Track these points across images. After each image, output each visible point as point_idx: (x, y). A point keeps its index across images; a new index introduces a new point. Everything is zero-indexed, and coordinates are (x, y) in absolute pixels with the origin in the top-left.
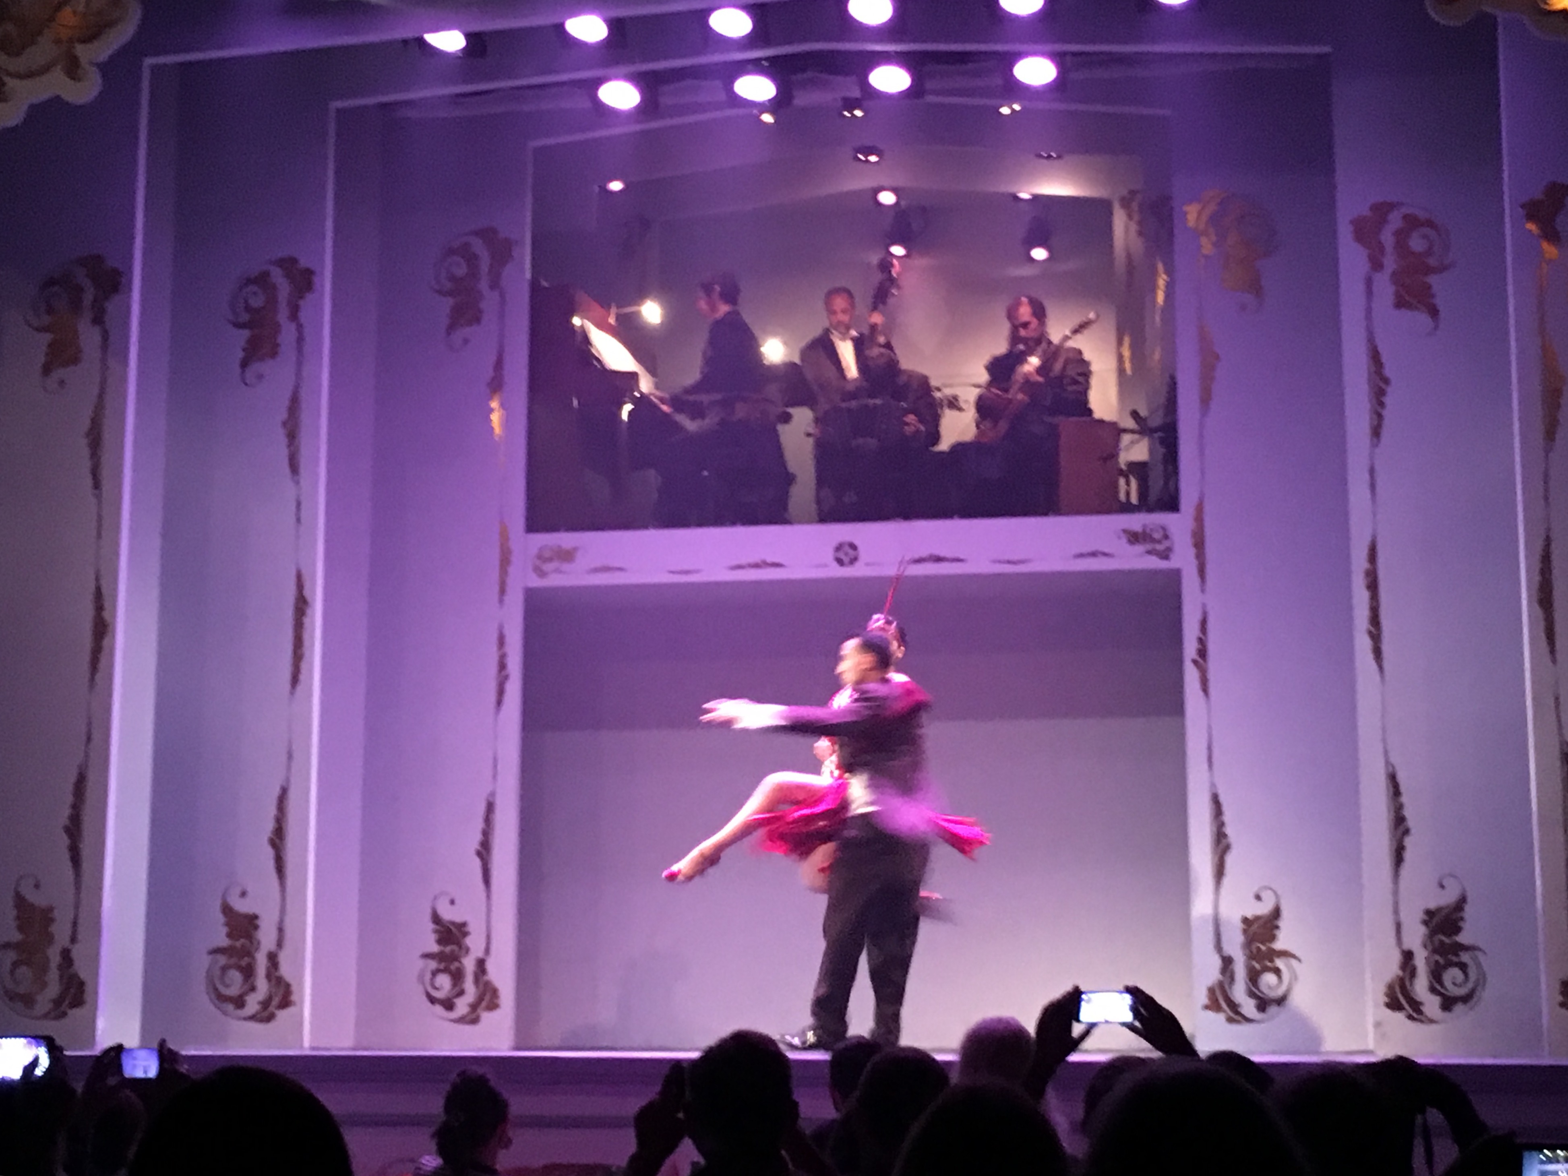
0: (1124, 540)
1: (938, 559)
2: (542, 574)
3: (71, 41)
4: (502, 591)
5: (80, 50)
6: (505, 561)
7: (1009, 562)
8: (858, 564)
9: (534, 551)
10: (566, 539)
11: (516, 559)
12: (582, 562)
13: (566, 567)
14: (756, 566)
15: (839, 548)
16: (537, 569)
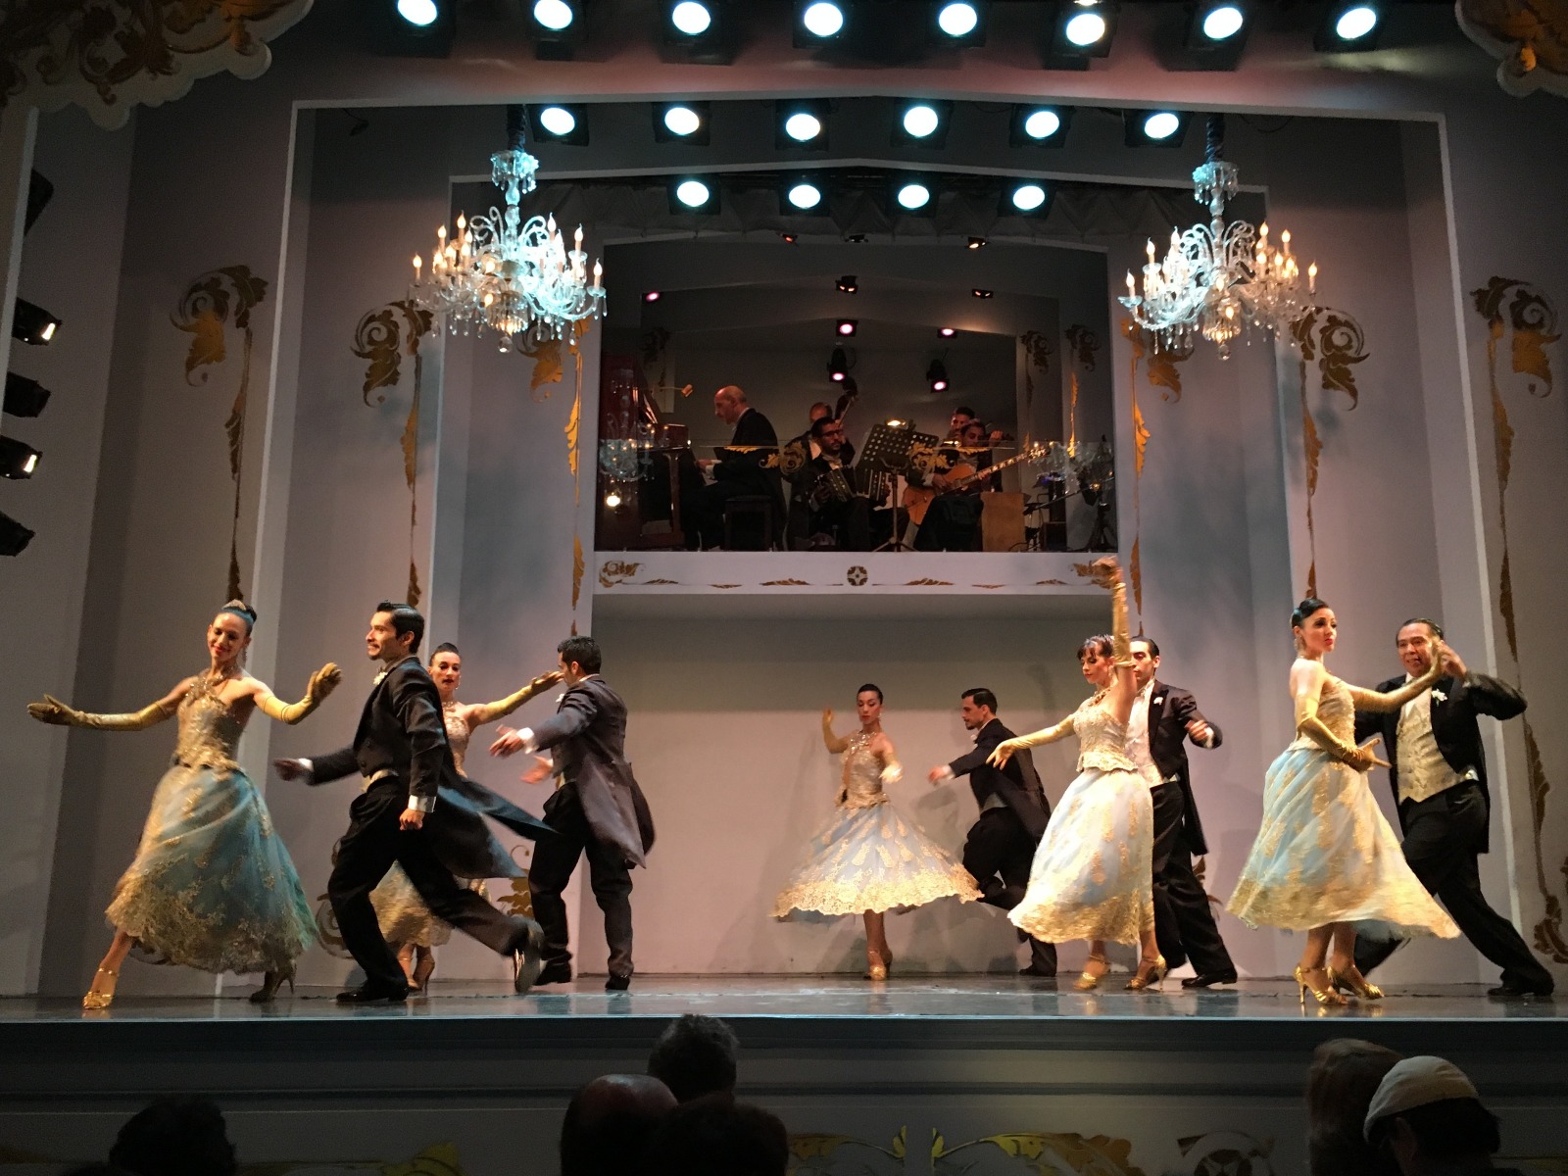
0: (1075, 573)
1: (931, 583)
2: (608, 584)
3: (242, 17)
4: (575, 597)
5: (251, 27)
6: (578, 573)
7: (988, 587)
8: (866, 584)
9: (601, 565)
10: (628, 557)
11: (587, 570)
12: (640, 576)
13: (628, 579)
14: (785, 583)
15: (852, 571)
16: (603, 580)
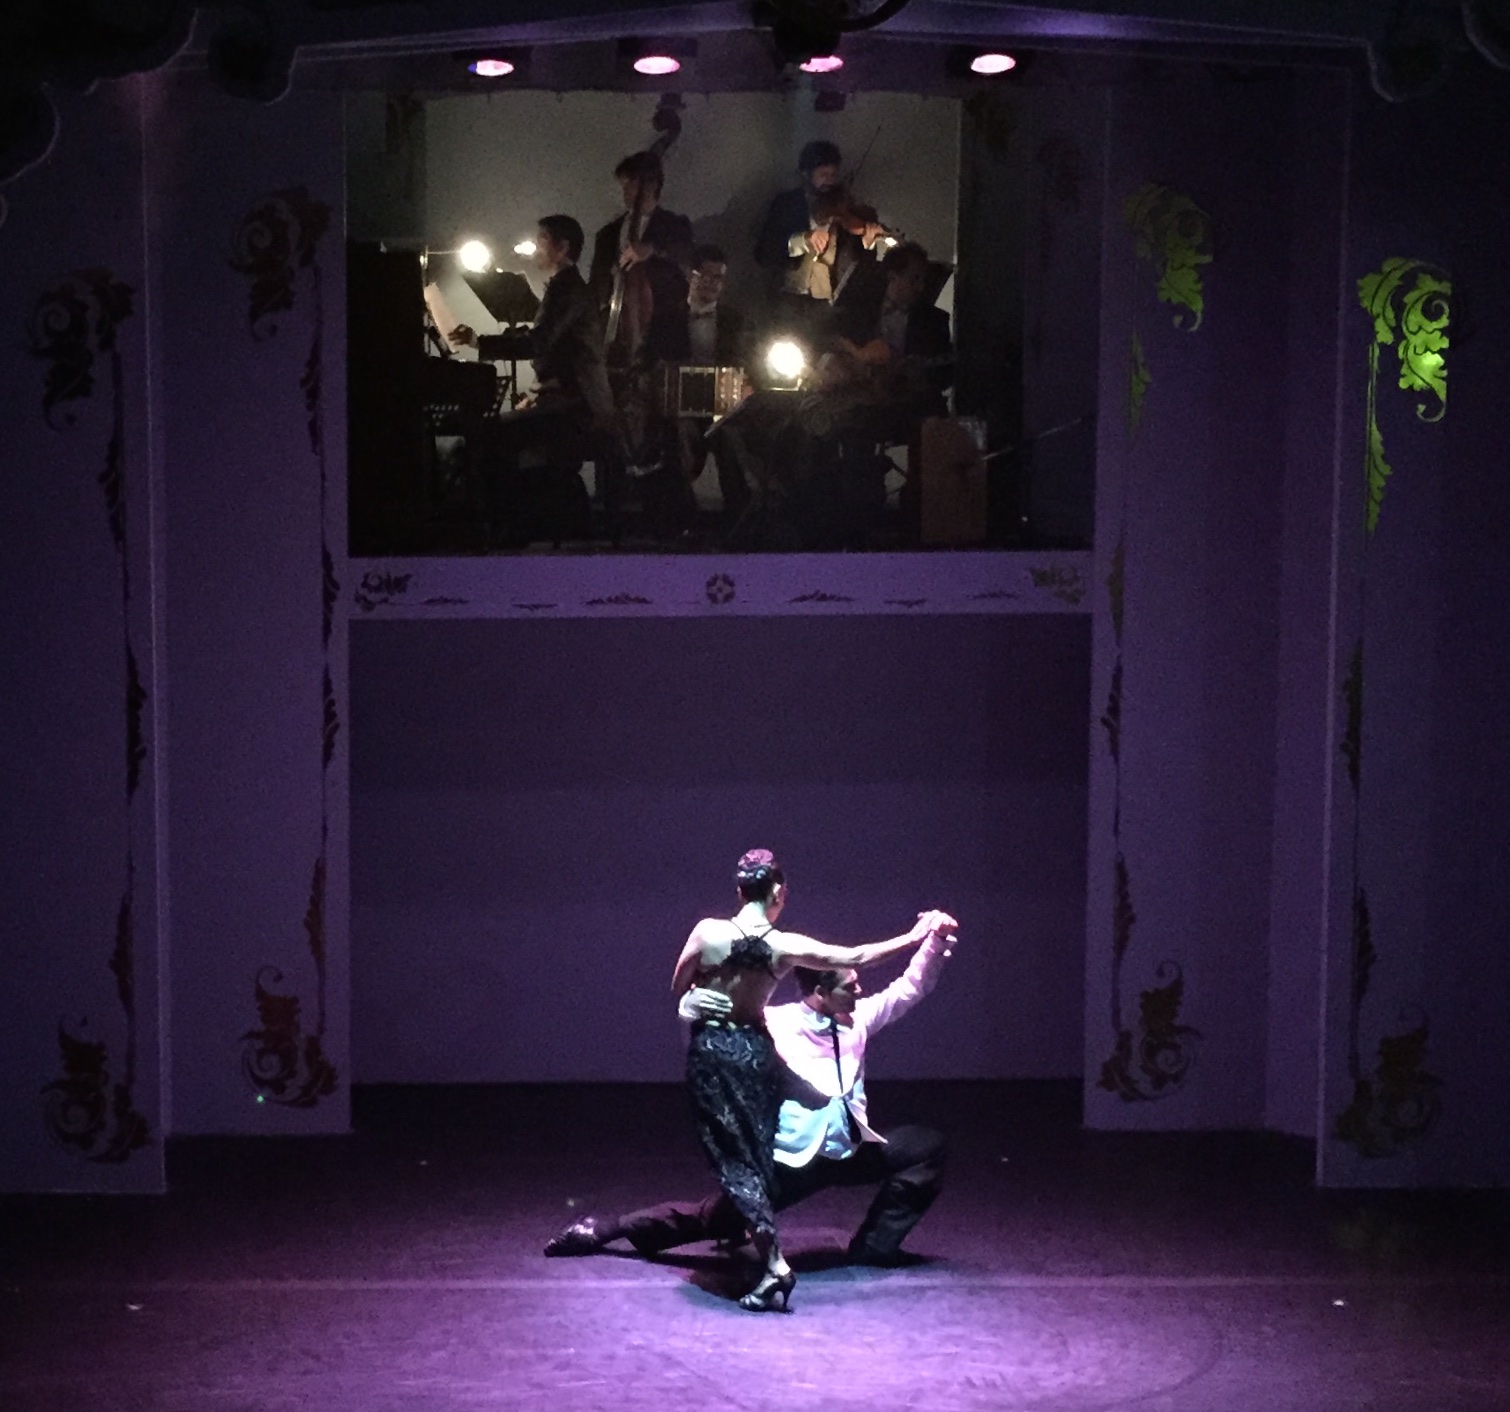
0: (1031, 581)
1: (824, 598)
2: (368, 606)
7: (904, 603)
8: (734, 601)
9: (360, 577)
10: (396, 566)
12: (413, 593)
13: (396, 598)
14: (617, 600)
15: (712, 583)
16: (358, 599)
